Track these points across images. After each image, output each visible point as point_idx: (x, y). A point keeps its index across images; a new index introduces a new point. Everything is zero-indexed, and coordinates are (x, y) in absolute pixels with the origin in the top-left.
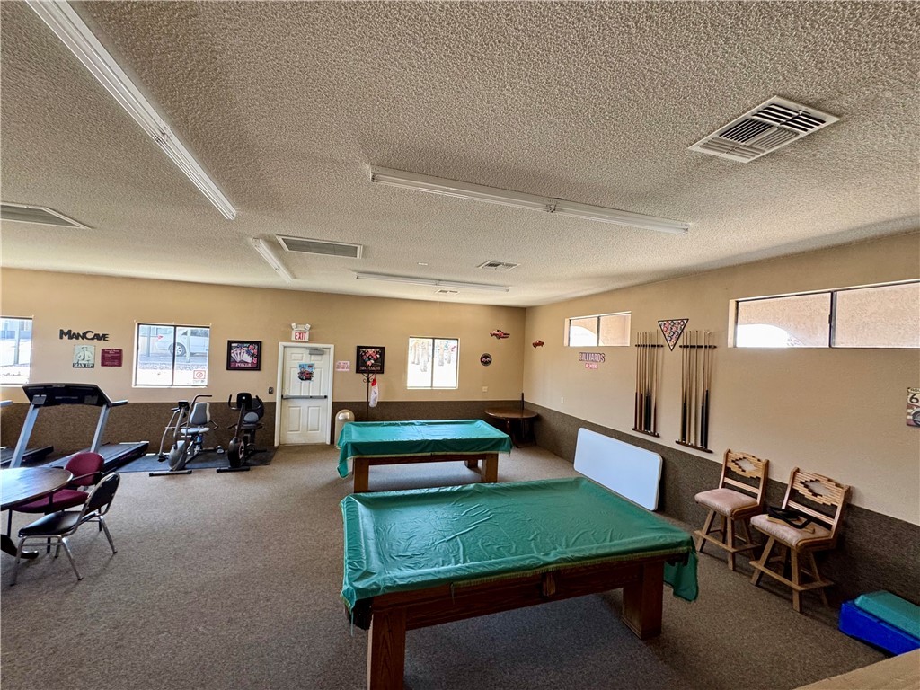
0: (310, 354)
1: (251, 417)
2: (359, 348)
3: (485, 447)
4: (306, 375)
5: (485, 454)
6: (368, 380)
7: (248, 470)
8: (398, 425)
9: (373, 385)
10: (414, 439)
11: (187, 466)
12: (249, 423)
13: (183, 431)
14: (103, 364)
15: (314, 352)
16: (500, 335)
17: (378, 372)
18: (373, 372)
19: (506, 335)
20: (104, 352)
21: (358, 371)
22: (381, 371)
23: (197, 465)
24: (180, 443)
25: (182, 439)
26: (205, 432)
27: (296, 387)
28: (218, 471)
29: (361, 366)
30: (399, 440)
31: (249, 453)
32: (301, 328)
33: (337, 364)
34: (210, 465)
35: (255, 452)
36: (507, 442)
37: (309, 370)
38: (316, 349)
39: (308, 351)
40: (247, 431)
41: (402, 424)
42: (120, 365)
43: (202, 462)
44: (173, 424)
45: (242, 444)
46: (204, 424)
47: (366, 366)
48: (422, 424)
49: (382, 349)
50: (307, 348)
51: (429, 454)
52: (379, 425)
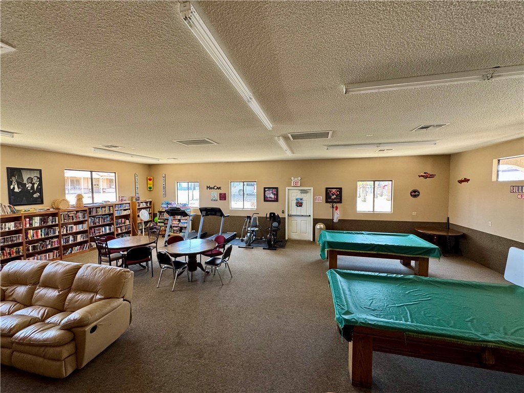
0: (301, 193)
1: (275, 224)
2: (327, 189)
3: (418, 253)
4: (299, 204)
5: (418, 257)
6: (333, 207)
7: (276, 250)
8: (353, 234)
9: (336, 210)
10: (365, 243)
11: (251, 245)
12: (274, 227)
13: (249, 229)
14: (220, 200)
15: (302, 192)
16: (426, 176)
17: (338, 202)
18: (336, 202)
19: (432, 176)
20: (220, 194)
21: (327, 202)
22: (340, 202)
23: (254, 245)
24: (249, 234)
25: (249, 233)
26: (257, 230)
27: (295, 210)
28: (264, 249)
29: (328, 199)
30: (355, 242)
31: (276, 241)
32: (296, 179)
33: (315, 197)
34: (260, 245)
35: (277, 242)
36: (437, 251)
37: (301, 201)
38: (304, 190)
39: (300, 192)
40: (274, 231)
41: (355, 233)
42: (225, 200)
43: (256, 243)
44: (246, 226)
45: (273, 237)
46: (256, 226)
47: (331, 199)
48: (369, 234)
49: (341, 189)
50: (300, 190)
51: (376, 252)
52: (341, 233)
